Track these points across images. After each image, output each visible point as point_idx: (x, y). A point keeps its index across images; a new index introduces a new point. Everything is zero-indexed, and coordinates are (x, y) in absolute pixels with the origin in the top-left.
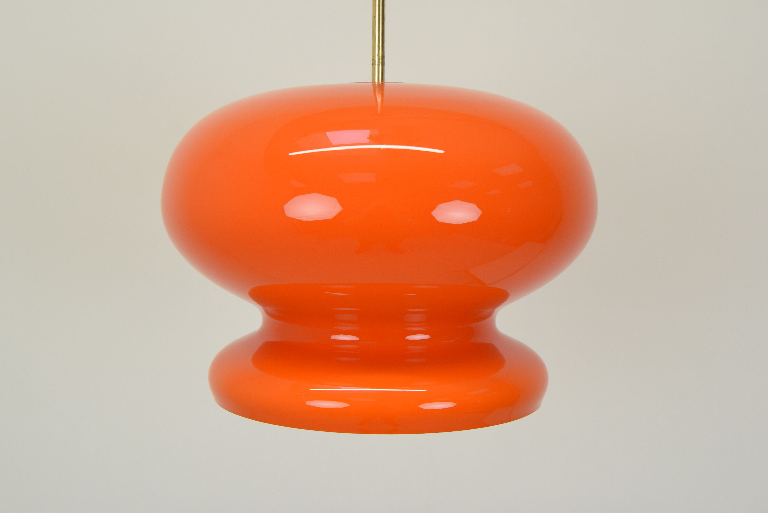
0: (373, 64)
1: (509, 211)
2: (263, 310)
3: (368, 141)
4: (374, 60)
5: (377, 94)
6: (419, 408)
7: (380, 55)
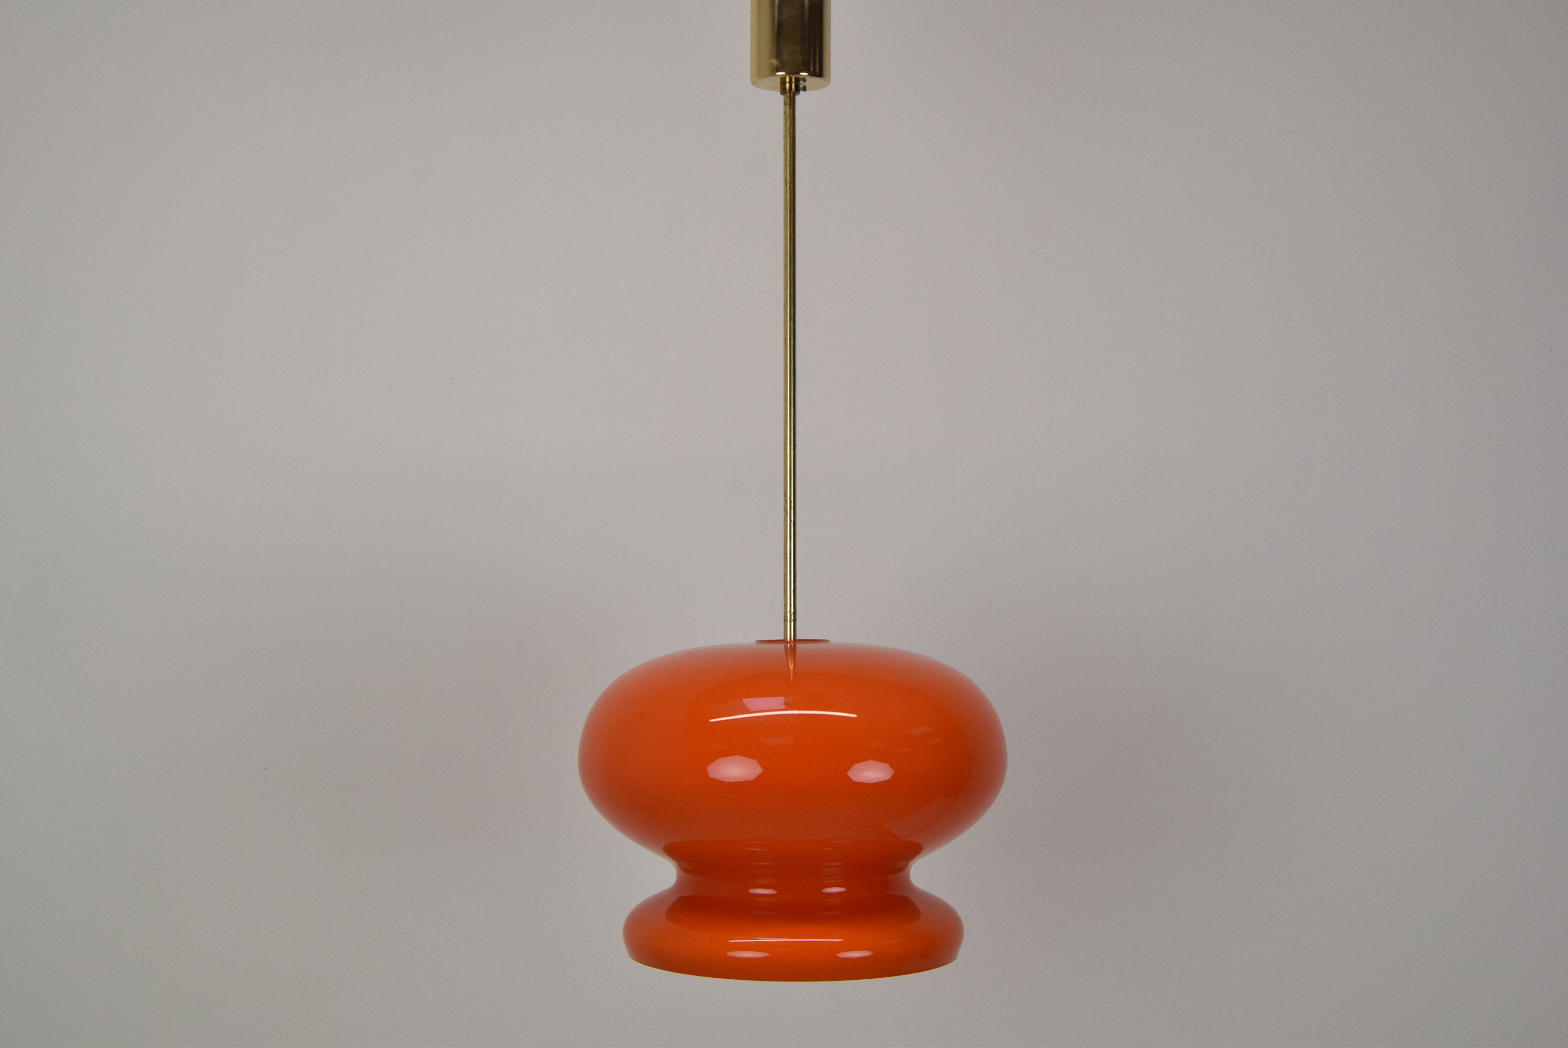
0: (785, 621)
1: (920, 769)
2: (676, 865)
3: (784, 707)
4: (785, 616)
5: (789, 660)
6: (837, 957)
7: (792, 612)
